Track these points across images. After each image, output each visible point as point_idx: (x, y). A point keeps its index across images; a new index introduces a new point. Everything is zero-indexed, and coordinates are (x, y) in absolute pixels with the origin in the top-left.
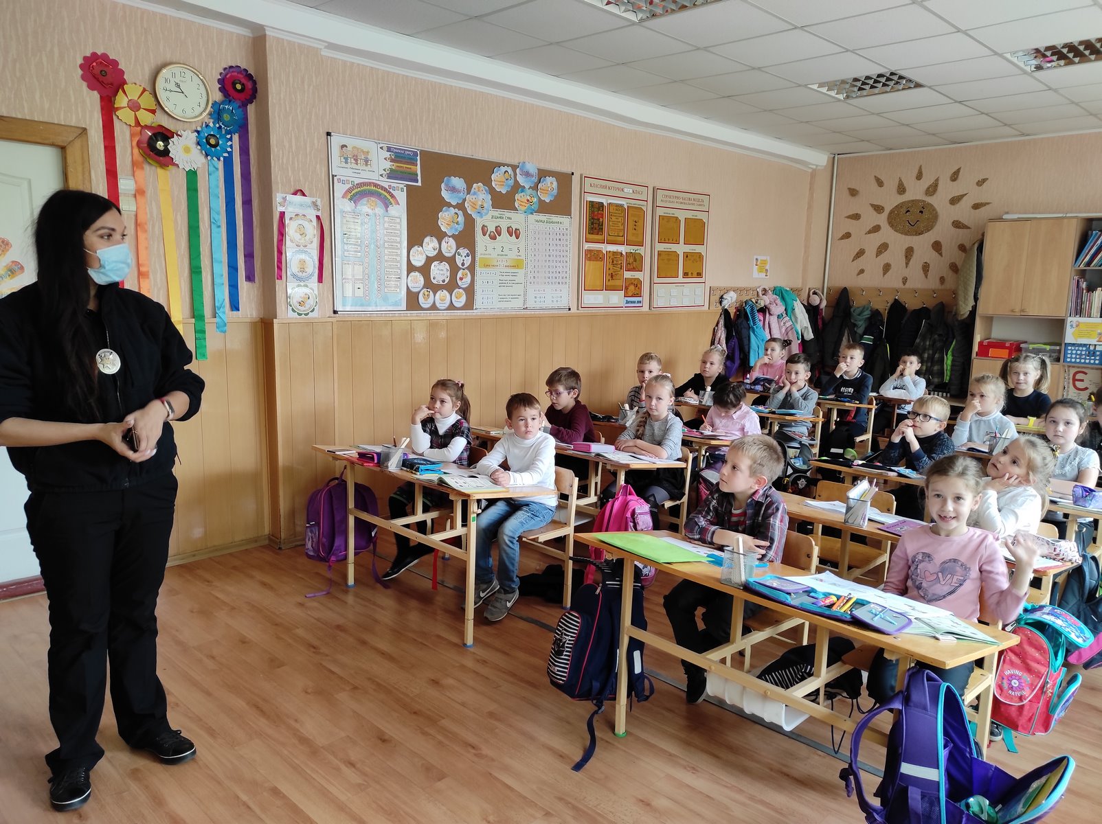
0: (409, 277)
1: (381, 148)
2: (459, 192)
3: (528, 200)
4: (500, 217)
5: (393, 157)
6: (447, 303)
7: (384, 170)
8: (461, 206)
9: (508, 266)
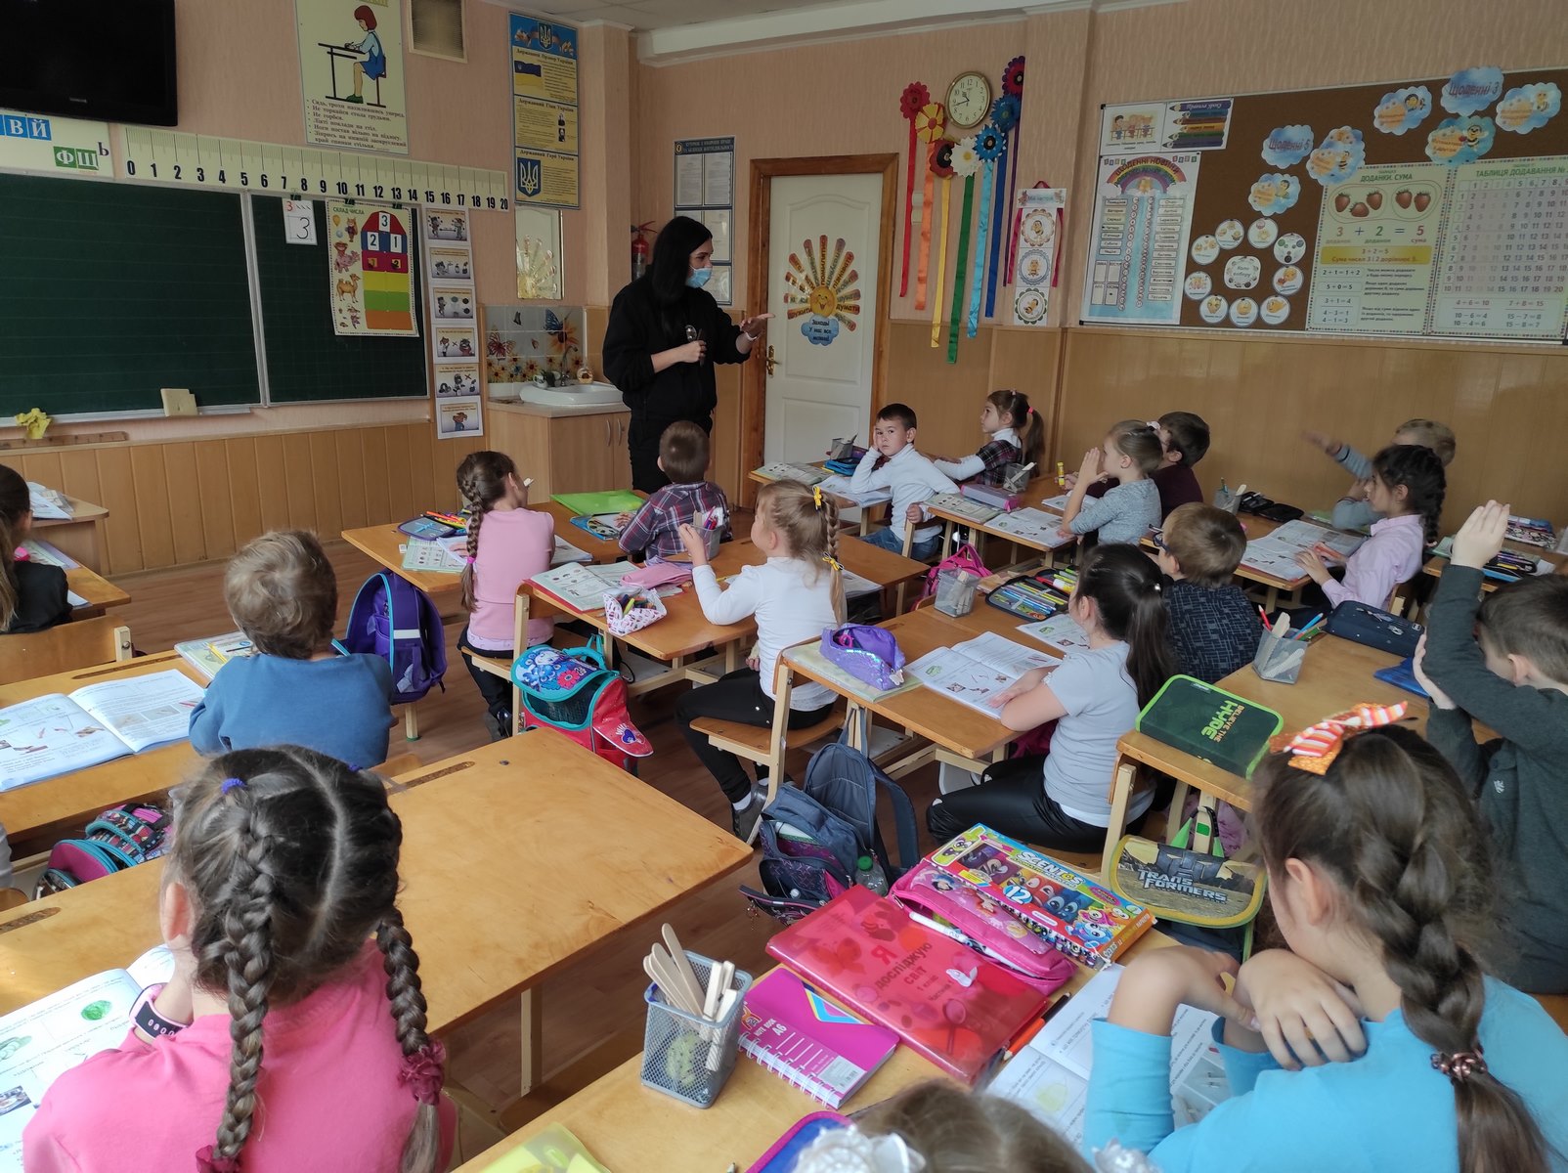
0: (1188, 279)
1: (1172, 108)
2: (1298, 147)
3: (1463, 139)
4: (1383, 178)
5: (1187, 117)
6: (1252, 319)
7: (1171, 137)
8: (1298, 170)
9: (1390, 260)
